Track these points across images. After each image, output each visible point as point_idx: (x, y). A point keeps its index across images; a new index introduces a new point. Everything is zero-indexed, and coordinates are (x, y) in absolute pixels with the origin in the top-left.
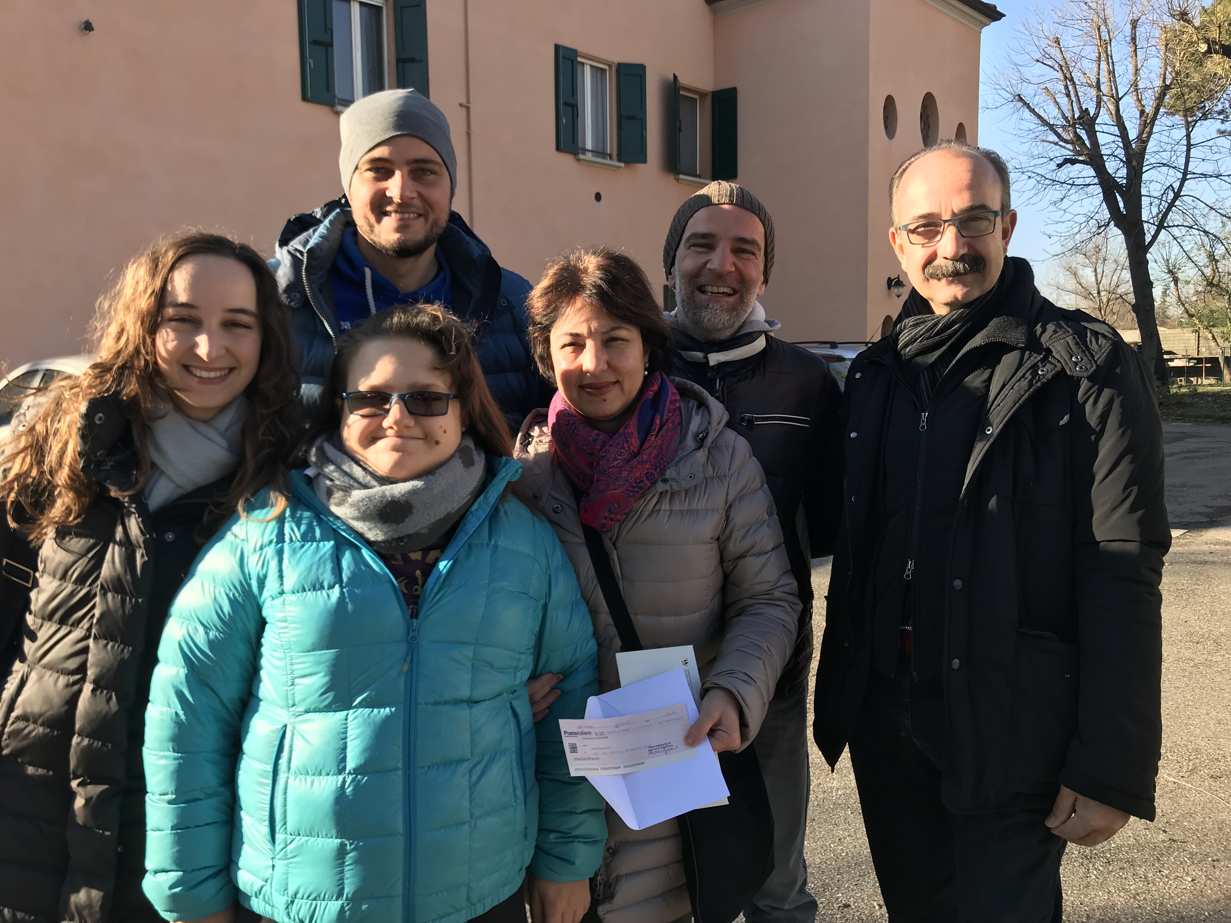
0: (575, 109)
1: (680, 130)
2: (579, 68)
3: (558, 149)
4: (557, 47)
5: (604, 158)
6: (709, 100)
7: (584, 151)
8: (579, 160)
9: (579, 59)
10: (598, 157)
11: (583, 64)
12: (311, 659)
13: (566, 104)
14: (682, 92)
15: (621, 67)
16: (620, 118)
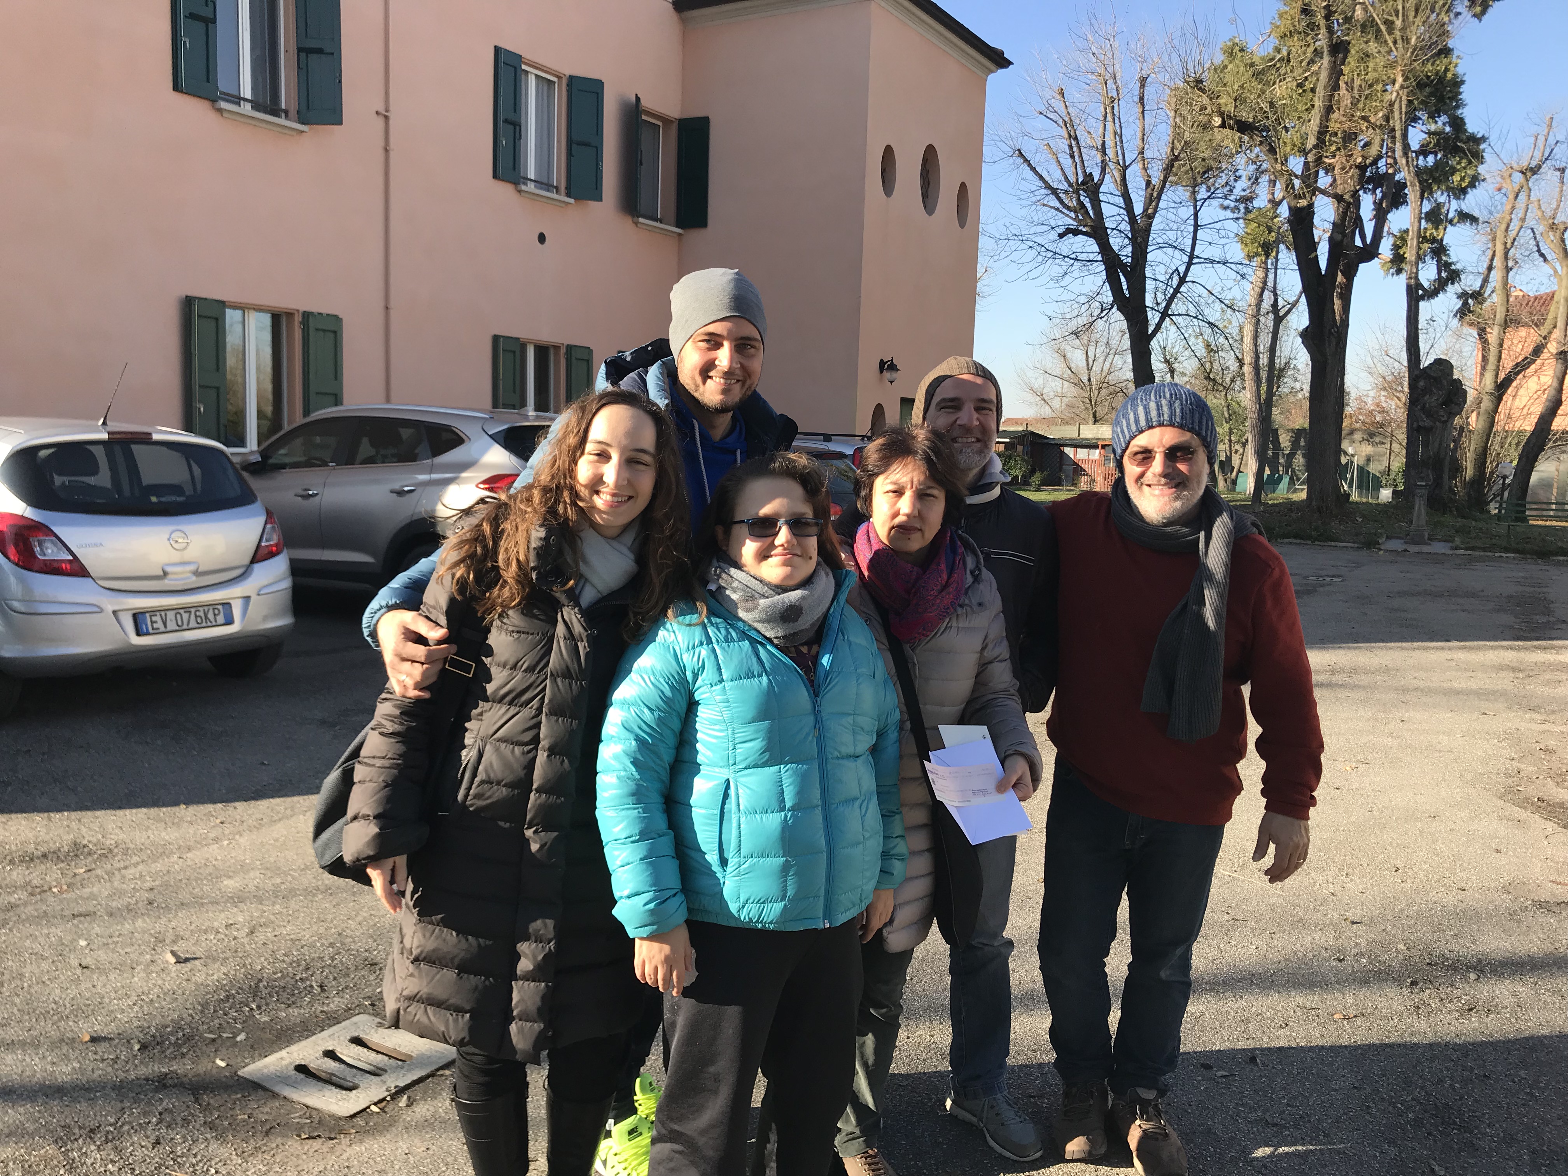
0: (518, 128)
1: (641, 164)
2: (523, 77)
3: (495, 176)
4: (497, 50)
5: (548, 191)
6: (674, 129)
7: (526, 179)
8: (520, 191)
9: (524, 67)
10: (541, 189)
11: (527, 72)
12: (753, 728)
13: (506, 121)
14: (644, 117)
15: (573, 81)
16: (570, 142)
